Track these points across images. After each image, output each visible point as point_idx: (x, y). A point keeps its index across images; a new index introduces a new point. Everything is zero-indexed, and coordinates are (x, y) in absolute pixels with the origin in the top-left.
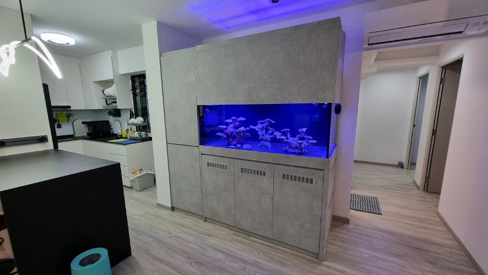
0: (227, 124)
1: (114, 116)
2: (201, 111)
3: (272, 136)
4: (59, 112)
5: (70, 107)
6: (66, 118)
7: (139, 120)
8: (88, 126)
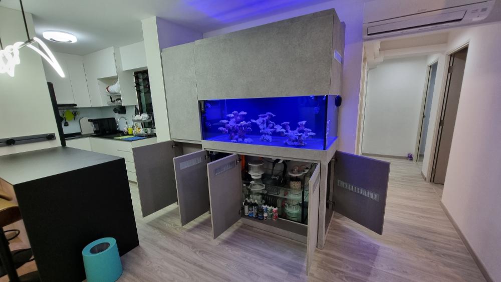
0: (229, 119)
1: (119, 113)
2: (202, 106)
3: (273, 130)
4: (65, 110)
5: (76, 105)
6: (73, 116)
7: (144, 117)
8: (94, 123)
